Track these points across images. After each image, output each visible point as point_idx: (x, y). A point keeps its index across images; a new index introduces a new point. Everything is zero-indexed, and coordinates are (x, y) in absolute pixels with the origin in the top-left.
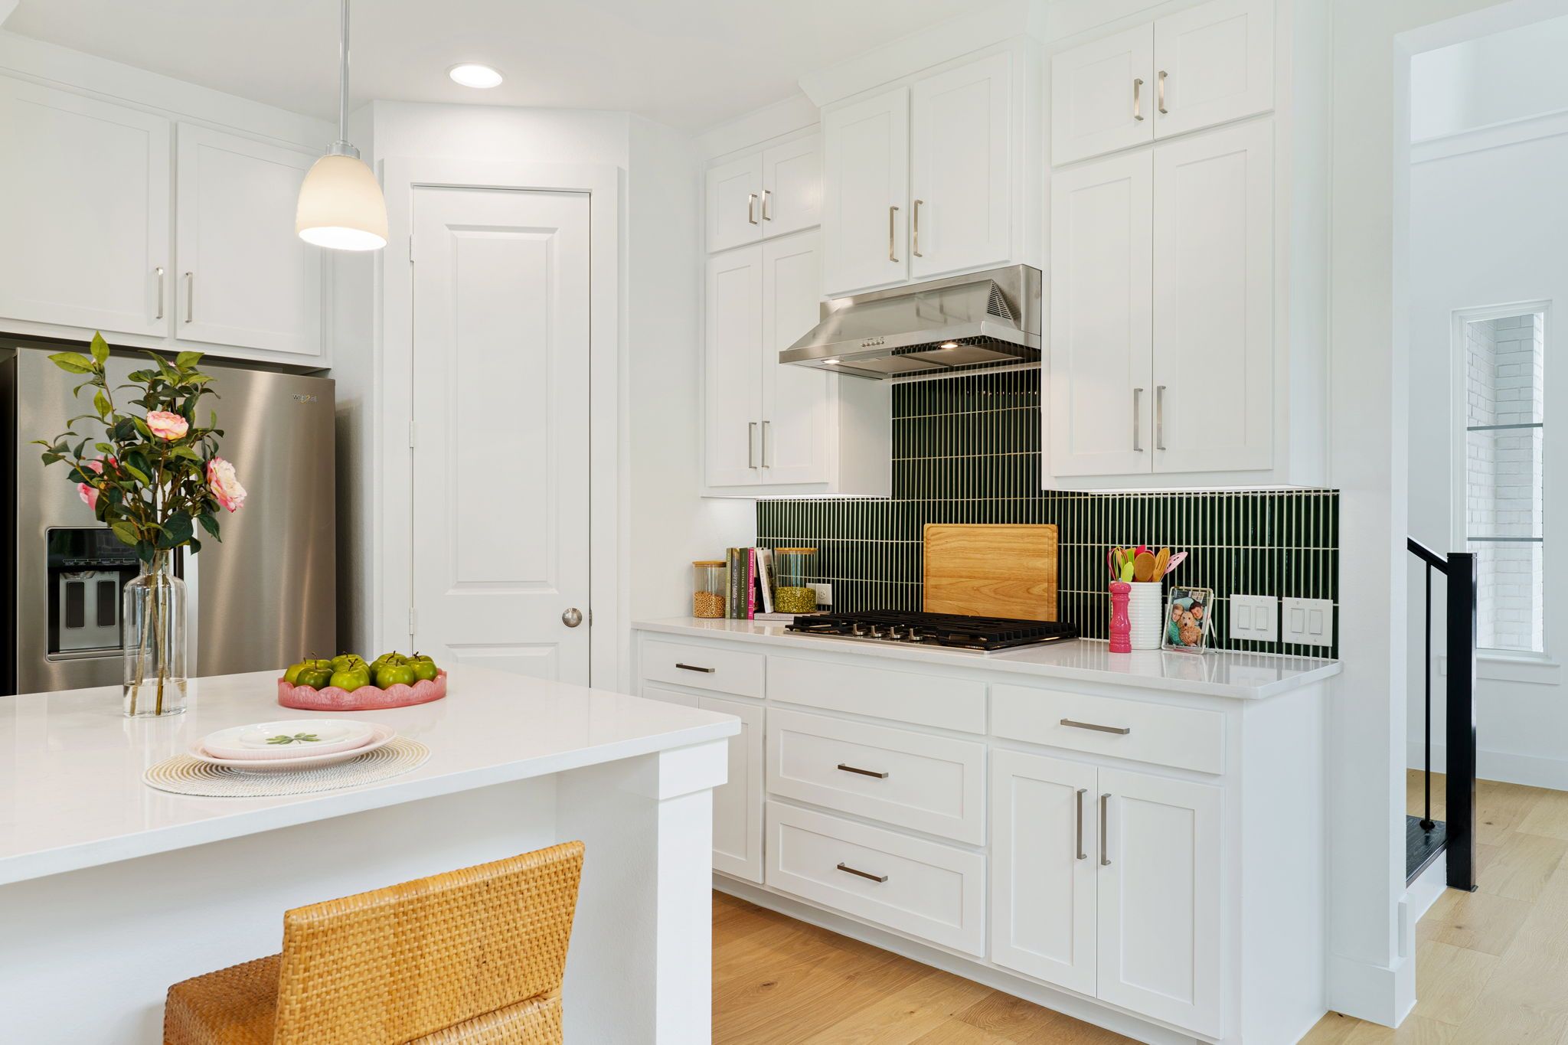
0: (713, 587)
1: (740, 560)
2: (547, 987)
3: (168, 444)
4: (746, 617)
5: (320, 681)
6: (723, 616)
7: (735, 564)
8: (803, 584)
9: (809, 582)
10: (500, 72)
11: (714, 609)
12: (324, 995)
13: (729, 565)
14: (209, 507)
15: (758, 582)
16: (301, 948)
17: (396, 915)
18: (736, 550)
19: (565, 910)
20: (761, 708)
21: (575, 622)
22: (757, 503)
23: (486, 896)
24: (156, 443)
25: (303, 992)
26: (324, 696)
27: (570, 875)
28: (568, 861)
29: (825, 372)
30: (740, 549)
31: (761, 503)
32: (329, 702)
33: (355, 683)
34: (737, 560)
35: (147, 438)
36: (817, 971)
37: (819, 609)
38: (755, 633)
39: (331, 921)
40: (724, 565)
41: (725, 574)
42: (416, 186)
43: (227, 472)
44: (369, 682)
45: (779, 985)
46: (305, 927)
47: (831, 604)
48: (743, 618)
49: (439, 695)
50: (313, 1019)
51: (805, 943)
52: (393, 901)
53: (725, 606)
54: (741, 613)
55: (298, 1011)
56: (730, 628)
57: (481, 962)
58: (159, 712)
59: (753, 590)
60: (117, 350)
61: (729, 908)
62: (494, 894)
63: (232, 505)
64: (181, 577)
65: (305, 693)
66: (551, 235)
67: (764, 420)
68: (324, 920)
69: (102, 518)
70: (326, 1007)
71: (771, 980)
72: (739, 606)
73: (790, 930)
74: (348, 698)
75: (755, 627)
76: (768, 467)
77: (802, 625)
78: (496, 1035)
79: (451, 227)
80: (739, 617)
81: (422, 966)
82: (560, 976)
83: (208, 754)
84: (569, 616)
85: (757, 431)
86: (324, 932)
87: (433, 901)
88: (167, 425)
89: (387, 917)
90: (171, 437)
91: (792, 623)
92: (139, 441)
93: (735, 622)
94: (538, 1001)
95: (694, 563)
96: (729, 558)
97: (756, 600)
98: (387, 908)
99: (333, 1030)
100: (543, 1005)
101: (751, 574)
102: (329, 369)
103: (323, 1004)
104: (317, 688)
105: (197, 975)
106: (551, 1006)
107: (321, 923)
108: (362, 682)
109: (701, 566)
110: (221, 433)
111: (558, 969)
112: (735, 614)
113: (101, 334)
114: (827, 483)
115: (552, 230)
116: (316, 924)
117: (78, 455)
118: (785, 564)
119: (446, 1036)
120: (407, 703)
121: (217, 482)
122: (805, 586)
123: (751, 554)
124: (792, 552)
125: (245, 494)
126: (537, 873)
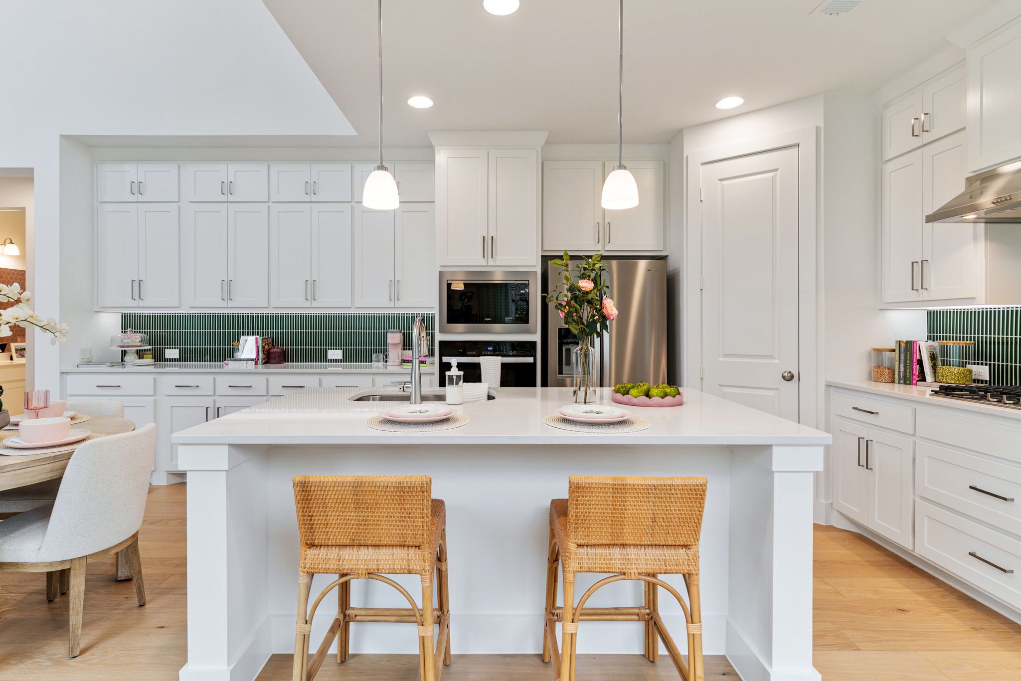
0: (886, 363)
1: (906, 350)
2: (689, 543)
3: (587, 293)
4: (911, 384)
5: (626, 392)
6: (894, 382)
7: (902, 350)
8: (964, 365)
9: (969, 364)
10: (741, 97)
11: (887, 377)
12: (584, 513)
13: (897, 351)
14: (604, 318)
15: (920, 362)
16: (574, 491)
17: (613, 489)
18: (902, 341)
19: (697, 509)
20: (911, 440)
21: (789, 378)
22: (928, 312)
23: (654, 491)
24: (583, 293)
25: (576, 509)
26: (626, 398)
27: (699, 492)
28: (697, 485)
29: (972, 224)
30: (906, 341)
31: (930, 312)
32: (627, 401)
33: (638, 394)
34: (904, 348)
35: (579, 291)
36: (945, 615)
37: (975, 382)
38: (919, 395)
39: (586, 484)
40: (894, 350)
41: (895, 357)
42: (703, 164)
43: (610, 304)
44: (644, 395)
45: (910, 614)
46: (575, 484)
47: (988, 379)
48: (908, 384)
49: (681, 404)
50: (580, 521)
51: (943, 597)
52: (611, 483)
53: (894, 375)
54: (907, 380)
55: (574, 516)
56: (899, 389)
57: (654, 521)
58: (585, 402)
59: (916, 368)
60: (573, 258)
61: (889, 559)
62: (658, 491)
63: (612, 318)
64: (594, 348)
65: (619, 396)
66: (775, 173)
67: (924, 259)
68: (583, 483)
69: (566, 323)
70: (585, 518)
71: (905, 608)
72: (905, 376)
73: (932, 585)
74: (635, 400)
75: (918, 391)
76: (927, 289)
77: (947, 391)
78: (663, 557)
79: (721, 180)
80: (905, 383)
81: (626, 514)
82: (696, 540)
83: (562, 414)
84: (786, 374)
85: (917, 268)
86: (583, 488)
87: (628, 487)
88: (586, 285)
89: (609, 489)
90: (587, 290)
91: (938, 389)
92: (577, 292)
93: (902, 386)
94: (686, 548)
95: (872, 349)
96: (898, 347)
97: (919, 373)
98: (609, 485)
99: (588, 528)
100: (688, 551)
101: (915, 357)
102: (667, 256)
103: (584, 517)
104: (623, 395)
105: (561, 498)
106: (692, 553)
107: (582, 484)
108: (642, 394)
109: (879, 351)
110: (608, 287)
111: (695, 536)
112: (902, 381)
113: (568, 252)
114: (975, 298)
115: (776, 170)
116: (580, 483)
117: (557, 299)
118: (945, 351)
119: (639, 548)
120: (661, 406)
121: (606, 308)
122: (966, 367)
123: (915, 344)
124: (950, 343)
125: (617, 313)
126: (680, 487)
